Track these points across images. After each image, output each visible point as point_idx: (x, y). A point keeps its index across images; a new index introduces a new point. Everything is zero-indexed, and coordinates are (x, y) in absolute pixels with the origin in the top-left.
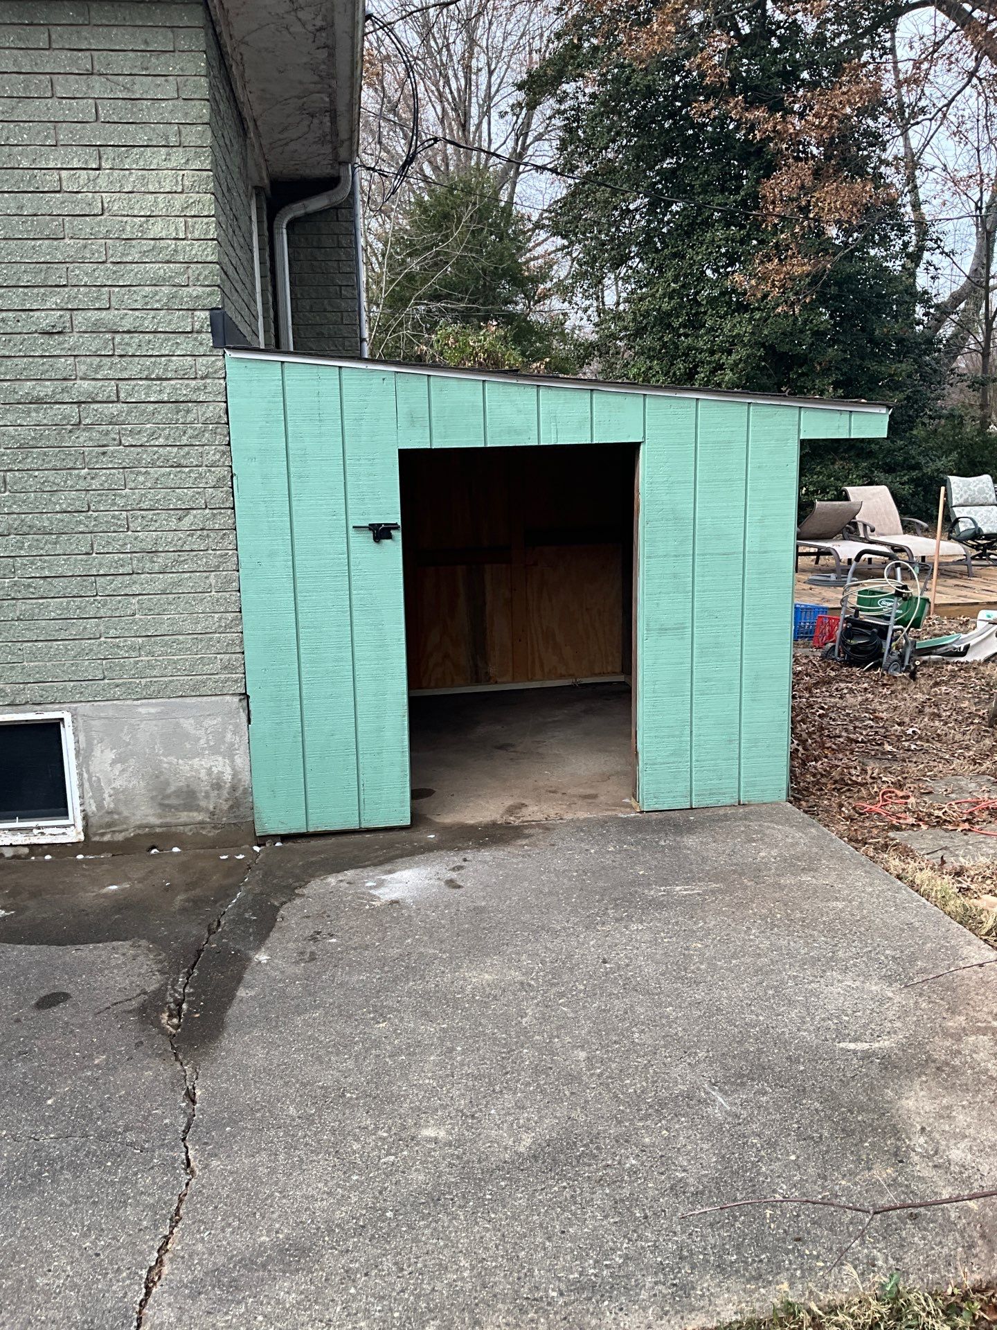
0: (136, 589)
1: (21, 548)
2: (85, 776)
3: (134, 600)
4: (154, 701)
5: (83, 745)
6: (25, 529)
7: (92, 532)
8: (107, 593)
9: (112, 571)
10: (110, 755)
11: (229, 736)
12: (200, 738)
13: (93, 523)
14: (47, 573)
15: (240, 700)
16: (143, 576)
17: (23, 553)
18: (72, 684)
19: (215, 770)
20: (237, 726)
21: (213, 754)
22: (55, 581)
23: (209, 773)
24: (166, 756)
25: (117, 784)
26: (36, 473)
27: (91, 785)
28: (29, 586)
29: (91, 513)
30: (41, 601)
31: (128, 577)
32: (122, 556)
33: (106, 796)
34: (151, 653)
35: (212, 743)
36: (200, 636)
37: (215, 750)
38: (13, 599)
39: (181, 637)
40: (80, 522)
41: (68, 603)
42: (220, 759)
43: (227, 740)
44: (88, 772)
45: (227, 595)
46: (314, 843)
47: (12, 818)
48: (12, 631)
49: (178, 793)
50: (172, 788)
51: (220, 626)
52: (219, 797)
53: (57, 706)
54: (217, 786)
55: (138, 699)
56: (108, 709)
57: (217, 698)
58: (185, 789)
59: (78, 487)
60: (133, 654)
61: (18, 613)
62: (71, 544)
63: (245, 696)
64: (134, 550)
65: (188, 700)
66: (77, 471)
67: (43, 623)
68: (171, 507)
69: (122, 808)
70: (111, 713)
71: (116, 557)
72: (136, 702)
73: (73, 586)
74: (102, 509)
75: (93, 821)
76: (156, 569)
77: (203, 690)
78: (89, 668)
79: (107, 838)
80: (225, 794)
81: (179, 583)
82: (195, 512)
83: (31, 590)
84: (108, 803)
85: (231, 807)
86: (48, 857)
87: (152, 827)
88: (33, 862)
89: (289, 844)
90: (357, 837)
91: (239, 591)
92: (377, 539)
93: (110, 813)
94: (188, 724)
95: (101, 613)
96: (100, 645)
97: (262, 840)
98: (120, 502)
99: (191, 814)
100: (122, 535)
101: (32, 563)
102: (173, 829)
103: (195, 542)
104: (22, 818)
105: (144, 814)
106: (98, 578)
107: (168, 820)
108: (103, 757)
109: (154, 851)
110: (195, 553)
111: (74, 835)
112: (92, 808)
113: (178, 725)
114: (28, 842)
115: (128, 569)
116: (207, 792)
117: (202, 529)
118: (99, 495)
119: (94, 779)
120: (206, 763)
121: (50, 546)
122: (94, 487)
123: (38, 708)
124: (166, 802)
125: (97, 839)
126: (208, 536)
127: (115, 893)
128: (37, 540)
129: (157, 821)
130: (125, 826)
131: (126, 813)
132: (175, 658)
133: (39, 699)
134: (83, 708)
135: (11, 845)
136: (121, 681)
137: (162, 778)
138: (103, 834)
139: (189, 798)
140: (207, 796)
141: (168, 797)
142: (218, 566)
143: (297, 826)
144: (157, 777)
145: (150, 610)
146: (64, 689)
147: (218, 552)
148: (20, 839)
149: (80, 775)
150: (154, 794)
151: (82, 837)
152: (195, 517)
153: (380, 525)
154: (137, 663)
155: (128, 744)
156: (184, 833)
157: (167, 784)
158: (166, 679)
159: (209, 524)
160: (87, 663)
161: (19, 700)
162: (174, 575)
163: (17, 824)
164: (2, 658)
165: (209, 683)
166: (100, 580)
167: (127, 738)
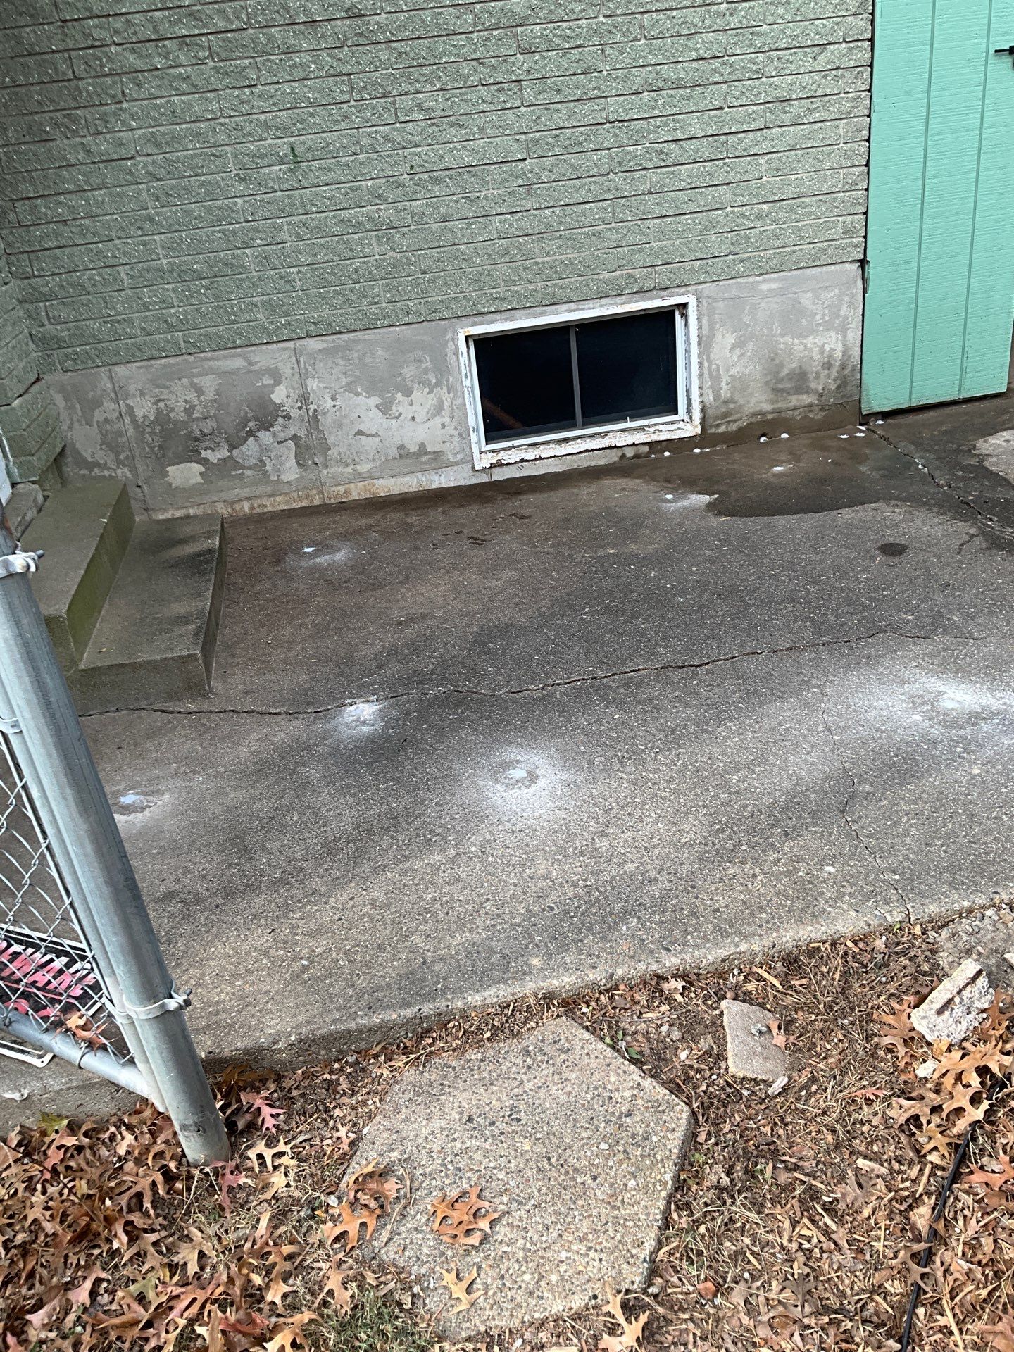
0: (765, 147)
1: (655, 107)
2: (706, 364)
3: (762, 160)
4: (775, 275)
5: (705, 330)
6: (660, 84)
7: (726, 82)
8: (737, 154)
9: (744, 128)
10: (731, 339)
11: (844, 308)
12: (816, 314)
13: (729, 70)
14: (680, 136)
15: (857, 268)
16: (773, 130)
17: (656, 113)
18: (698, 263)
19: (827, 348)
20: (853, 297)
21: (827, 330)
22: (687, 145)
23: (822, 352)
24: (782, 335)
25: (735, 371)
26: (674, 13)
27: (710, 374)
28: (661, 152)
29: (726, 58)
30: (671, 169)
31: (758, 133)
32: (755, 108)
33: (723, 384)
34: (775, 222)
35: (827, 318)
36: (824, 198)
37: (829, 326)
38: (645, 169)
39: (806, 200)
40: (716, 70)
41: (699, 169)
42: (833, 335)
43: (842, 313)
44: (708, 360)
45: (856, 146)
46: (912, 418)
47: (623, 419)
48: (642, 208)
49: (791, 376)
50: (786, 371)
51: (846, 183)
52: (829, 376)
53: (683, 290)
54: (828, 365)
55: (761, 275)
56: (732, 288)
57: (833, 267)
58: (797, 371)
59: (716, 27)
60: (759, 223)
61: (649, 186)
62: (705, 97)
63: (863, 263)
64: (768, 99)
65: (808, 272)
66: (715, 7)
67: (673, 195)
68: (809, 43)
69: (737, 397)
70: (734, 293)
71: (751, 109)
72: (758, 279)
73: (703, 149)
74: (738, 52)
75: (710, 412)
76: (788, 121)
77: (824, 259)
78: (716, 244)
79: (722, 429)
80: (834, 373)
81: (806, 137)
82: (831, 47)
83: (663, 157)
84: (725, 393)
85: (839, 387)
86: (667, 454)
87: (763, 414)
88: (654, 459)
89: (890, 421)
90: (953, 409)
91: (869, 140)
93: (726, 402)
94: (806, 299)
95: (730, 178)
96: (727, 216)
97: (865, 419)
98: (759, 42)
99: (801, 397)
100: (757, 83)
101: (666, 125)
102: (783, 414)
103: (828, 86)
104: (633, 418)
105: (758, 401)
106: (729, 137)
107: (781, 405)
108: (725, 340)
109: (763, 439)
110: (827, 98)
111: (691, 430)
112: (709, 399)
113: (797, 301)
114: (649, 440)
115: (759, 124)
116: (817, 373)
117: (837, 69)
118: (737, 35)
119: (714, 367)
120: (819, 340)
121: (683, 102)
122: (732, 25)
123: (664, 293)
124: (780, 386)
125: (712, 431)
126: (843, 76)
128: (672, 96)
129: (767, 407)
130: (739, 415)
131: (741, 402)
132: (800, 224)
133: (668, 283)
134: (708, 289)
135: (634, 445)
136: (746, 255)
137: (777, 361)
138: (718, 426)
139: (800, 380)
140: (817, 377)
141: (781, 380)
142: (849, 113)
143: (901, 402)
144: (773, 360)
145: (778, 170)
146: (692, 268)
147: (851, 95)
148: (640, 438)
149: (701, 363)
150: (769, 378)
151: (699, 430)
152: (832, 53)
154: (761, 233)
155: (749, 326)
156: (794, 418)
157: (781, 366)
158: (789, 249)
159: (846, 62)
160: (713, 238)
161: (646, 286)
162: (805, 127)
163: (629, 424)
164: (631, 239)
165: (830, 251)
166: (732, 138)
167: (747, 319)
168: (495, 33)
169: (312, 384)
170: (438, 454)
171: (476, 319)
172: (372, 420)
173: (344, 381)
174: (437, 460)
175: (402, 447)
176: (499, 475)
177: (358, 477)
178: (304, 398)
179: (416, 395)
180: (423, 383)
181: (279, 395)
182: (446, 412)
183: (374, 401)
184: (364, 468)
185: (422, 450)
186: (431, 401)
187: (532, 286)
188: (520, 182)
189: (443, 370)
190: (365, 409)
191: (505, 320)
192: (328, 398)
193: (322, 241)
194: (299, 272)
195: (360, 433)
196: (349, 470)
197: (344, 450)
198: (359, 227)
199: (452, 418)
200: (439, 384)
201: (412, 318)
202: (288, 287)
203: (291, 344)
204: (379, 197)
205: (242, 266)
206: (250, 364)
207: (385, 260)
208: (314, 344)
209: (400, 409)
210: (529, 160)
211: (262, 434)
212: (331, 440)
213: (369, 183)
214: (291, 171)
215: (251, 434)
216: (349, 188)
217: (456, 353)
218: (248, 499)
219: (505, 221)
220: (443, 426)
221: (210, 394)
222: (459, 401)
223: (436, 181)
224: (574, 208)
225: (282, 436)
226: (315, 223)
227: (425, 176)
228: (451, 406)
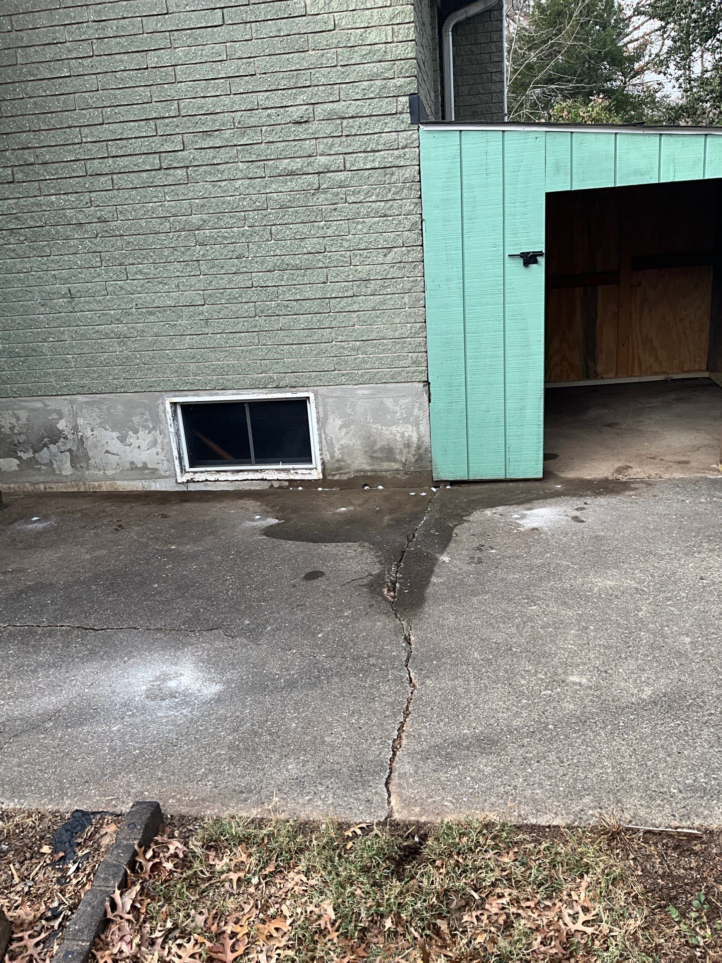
0: (355, 307)
1: (282, 280)
2: (323, 436)
3: (354, 315)
4: (367, 386)
5: (321, 415)
6: (284, 266)
7: (327, 267)
8: (337, 310)
9: (340, 295)
10: (339, 422)
11: (416, 410)
12: (396, 412)
13: (328, 261)
14: (299, 297)
15: (424, 386)
16: (360, 298)
17: (283, 283)
18: (315, 373)
19: (406, 434)
20: (421, 404)
21: (405, 423)
22: (303, 303)
23: (403, 436)
24: (374, 424)
25: (343, 442)
26: (291, 226)
27: (327, 442)
28: (287, 306)
29: (326, 253)
30: (295, 317)
31: (350, 299)
32: (346, 284)
33: (336, 449)
34: (364, 353)
35: (405, 416)
36: (397, 340)
37: (406, 421)
38: (277, 315)
39: (384, 341)
40: (319, 260)
41: (312, 317)
42: (410, 426)
43: (415, 413)
44: (325, 433)
45: (416, 310)
46: (472, 487)
47: (277, 463)
48: (277, 338)
49: (382, 449)
50: (378, 446)
51: (411, 333)
52: (409, 453)
53: (305, 389)
54: (408, 445)
55: (356, 384)
56: (338, 391)
57: (406, 384)
58: (387, 447)
59: (318, 235)
60: (354, 353)
61: (281, 325)
62: (314, 276)
63: (427, 383)
64: (355, 279)
65: (389, 385)
66: (317, 224)
67: (296, 332)
68: (380, 246)
69: (346, 458)
70: (338, 394)
71: (343, 284)
72: (355, 387)
74: (334, 250)
75: (328, 466)
76: (369, 293)
77: (399, 379)
78: (326, 363)
79: (337, 478)
80: (413, 451)
81: (383, 302)
82: (395, 249)
83: (289, 309)
84: (338, 455)
85: (417, 461)
86: (300, 488)
87: (365, 471)
88: (291, 491)
89: (456, 488)
90: (503, 485)
91: (425, 307)
92: (526, 264)
93: (338, 461)
94: (389, 403)
95: (333, 325)
96: (332, 347)
97: (437, 484)
98: (346, 244)
99: (390, 464)
100: (347, 269)
101: (289, 290)
102: (379, 473)
103: (395, 272)
104: (284, 462)
105: (360, 463)
106: (331, 300)
107: (376, 467)
108: (335, 423)
109: (366, 488)
110: (395, 280)
111: (317, 475)
112: (327, 457)
113: (382, 402)
114: (288, 478)
115: (350, 293)
116: (401, 449)
117: (400, 262)
118: (332, 240)
119: (329, 438)
120: (401, 429)
121: (300, 278)
122: (328, 234)
123: (294, 390)
124: (375, 455)
125: (330, 478)
126: (404, 267)
127: (344, 513)
128: (292, 274)
129: (368, 468)
130: (348, 470)
131: (349, 462)
132: (381, 356)
133: (294, 384)
134: (322, 390)
135: (278, 480)
136: (345, 372)
137: (372, 439)
138: (334, 475)
139: (389, 453)
140: (401, 452)
141: (375, 452)
142: (410, 289)
143: (461, 475)
144: (369, 438)
145: (364, 322)
147: (411, 279)
148: (283, 476)
149: (320, 435)
150: (367, 449)
151: (321, 476)
152: (396, 253)
153: (529, 253)
154: (356, 359)
155: (351, 415)
156: (386, 477)
157: (375, 442)
158: (375, 370)
159: (405, 259)
160: (324, 359)
161: (282, 384)
162: (381, 297)
163: (281, 466)
164: (270, 355)
165: (403, 374)
166: (334, 301)
167: (349, 411)
168: (183, 233)
169: (80, 421)
170: (154, 471)
171: (177, 393)
172: (115, 445)
173: (98, 421)
174: (154, 474)
175: (132, 463)
176: (192, 487)
177: (107, 478)
178: (75, 429)
179: (141, 433)
180: (145, 427)
181: (61, 425)
182: (159, 446)
183: (115, 434)
184: (110, 473)
185: (145, 467)
186: (150, 438)
187: (209, 378)
188: (201, 317)
189: (156, 421)
190: (110, 439)
191: (194, 395)
192: (89, 430)
193: (86, 341)
194: (73, 357)
195: (107, 452)
196: (101, 473)
197: (98, 461)
198: (107, 336)
199: (163, 449)
200: (154, 428)
201: (137, 389)
202: (67, 365)
203: (68, 397)
204: (118, 320)
205: (42, 352)
206: (46, 406)
207: (121, 355)
208: (80, 398)
209: (131, 440)
210: (206, 306)
211: (51, 446)
212: (90, 454)
213: (112, 312)
214: (69, 302)
215: (45, 445)
216: (102, 314)
217: (165, 411)
218: (43, 482)
219: (192, 339)
220: (157, 454)
221: (24, 421)
222: (167, 440)
223: (151, 314)
224: (235, 335)
225: (63, 449)
226: (82, 331)
227: (144, 310)
228: (162, 443)
